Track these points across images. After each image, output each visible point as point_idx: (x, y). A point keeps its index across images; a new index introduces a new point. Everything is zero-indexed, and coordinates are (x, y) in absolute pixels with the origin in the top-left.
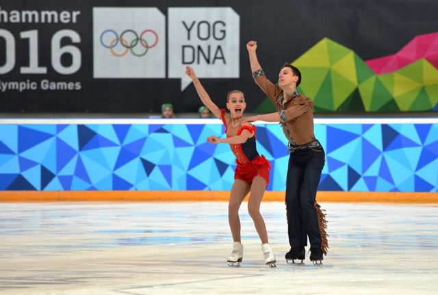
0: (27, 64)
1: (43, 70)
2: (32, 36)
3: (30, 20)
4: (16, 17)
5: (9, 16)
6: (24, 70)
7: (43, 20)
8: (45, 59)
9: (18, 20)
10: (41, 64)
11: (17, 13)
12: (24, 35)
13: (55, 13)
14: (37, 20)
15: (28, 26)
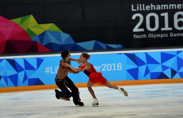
0: (164, 27)
1: (171, 29)
2: (166, 15)
3: (165, 8)
4: (159, 7)
5: (156, 7)
6: (163, 29)
7: (170, 8)
8: (171, 24)
9: (160, 9)
10: (169, 27)
11: (159, 6)
12: (162, 15)
13: (175, 5)
14: (167, 8)
15: (164, 11)
